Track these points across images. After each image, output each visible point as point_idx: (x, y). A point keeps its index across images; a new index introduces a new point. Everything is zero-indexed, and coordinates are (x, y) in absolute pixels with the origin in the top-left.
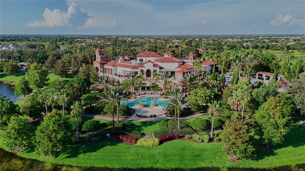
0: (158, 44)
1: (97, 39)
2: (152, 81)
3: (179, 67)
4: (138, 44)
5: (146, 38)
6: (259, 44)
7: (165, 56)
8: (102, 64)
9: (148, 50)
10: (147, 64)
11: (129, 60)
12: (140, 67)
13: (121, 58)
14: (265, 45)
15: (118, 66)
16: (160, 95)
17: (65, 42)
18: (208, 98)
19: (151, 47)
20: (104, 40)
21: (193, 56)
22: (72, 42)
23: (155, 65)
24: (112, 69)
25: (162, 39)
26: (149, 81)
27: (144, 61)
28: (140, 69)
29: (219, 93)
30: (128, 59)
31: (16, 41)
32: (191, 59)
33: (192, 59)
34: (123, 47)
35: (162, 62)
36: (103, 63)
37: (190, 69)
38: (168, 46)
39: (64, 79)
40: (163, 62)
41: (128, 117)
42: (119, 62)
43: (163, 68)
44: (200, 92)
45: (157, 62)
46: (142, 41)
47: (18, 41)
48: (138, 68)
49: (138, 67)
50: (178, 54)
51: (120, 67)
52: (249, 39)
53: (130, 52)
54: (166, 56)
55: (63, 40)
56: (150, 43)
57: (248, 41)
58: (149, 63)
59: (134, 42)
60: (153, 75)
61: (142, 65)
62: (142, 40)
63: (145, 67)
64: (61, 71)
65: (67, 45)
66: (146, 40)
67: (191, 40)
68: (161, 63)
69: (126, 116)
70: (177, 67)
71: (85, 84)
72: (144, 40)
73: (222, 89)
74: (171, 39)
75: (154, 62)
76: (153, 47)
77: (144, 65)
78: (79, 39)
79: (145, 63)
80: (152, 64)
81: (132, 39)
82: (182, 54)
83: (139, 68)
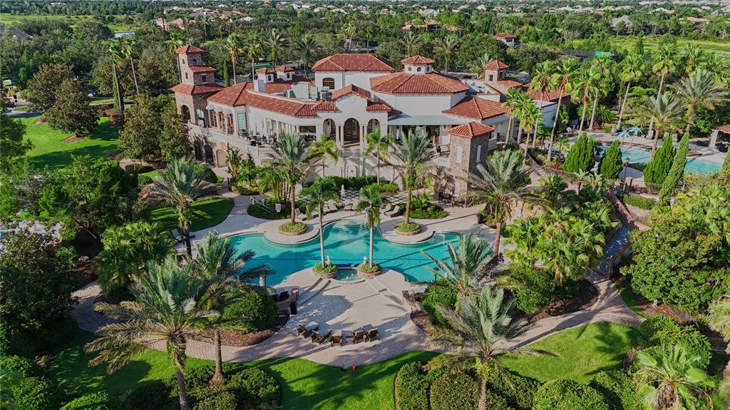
0: (380, 22)
1: (223, 6)
2: (362, 159)
3: (454, 109)
4: (327, 21)
5: (349, 5)
6: (653, 23)
7: (406, 70)
8: (201, 97)
9: (353, 40)
10: (345, 101)
11: (289, 82)
12: (324, 110)
13: (262, 77)
14: (670, 23)
15: (252, 105)
16: (393, 216)
17: (137, 16)
18: (582, 257)
19: (361, 32)
20: (240, 11)
21: (500, 70)
22: (153, 15)
23: (373, 105)
24: (231, 115)
25: (391, 6)
26: (353, 160)
27: (338, 86)
28: (324, 116)
29: (614, 224)
30: (285, 79)
31: (13, 11)
32: (491, 80)
33: (495, 78)
34: (276, 35)
35: (397, 92)
36: (202, 94)
37: (492, 117)
38: (409, 26)
39: (87, 142)
40: (401, 93)
41: (268, 337)
42: (256, 88)
43: (401, 113)
44: (548, 229)
45: (380, 90)
46: (339, 12)
47: (18, 12)
48: (315, 116)
49: (317, 109)
50: (443, 57)
51: (256, 109)
52: (616, 6)
53: (298, 49)
54: (410, 70)
55: (134, 9)
56: (360, 18)
57: (623, 12)
58: (355, 98)
59: (316, 14)
60: (366, 140)
61: (327, 102)
62: (338, 10)
63: (342, 112)
64: (70, 116)
65: (139, 24)
66: (349, 8)
67: (466, 10)
68: (393, 97)
69: (258, 335)
70: (449, 108)
71: (115, 187)
72: (342, 11)
73: (619, 202)
74: (414, 6)
75: (369, 90)
76: (366, 32)
77: (338, 104)
78: (175, 8)
79: (341, 97)
80: (365, 101)
81: (313, 8)
82: (453, 56)
83: (319, 114)
